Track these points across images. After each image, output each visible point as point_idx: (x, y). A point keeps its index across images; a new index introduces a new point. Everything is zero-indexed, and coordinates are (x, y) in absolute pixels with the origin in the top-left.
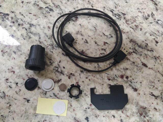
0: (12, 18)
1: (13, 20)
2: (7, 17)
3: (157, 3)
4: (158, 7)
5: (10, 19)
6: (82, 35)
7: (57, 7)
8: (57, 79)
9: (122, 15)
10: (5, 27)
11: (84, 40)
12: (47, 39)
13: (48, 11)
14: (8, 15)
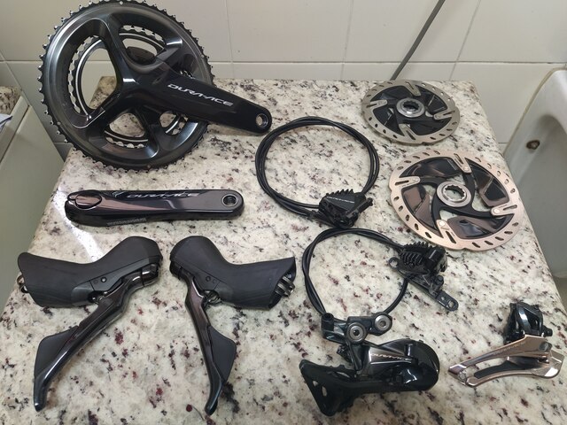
0: (236, 148)
1: (237, 151)
2: (228, 146)
3: (457, 138)
4: (459, 144)
5: (233, 149)
6: (339, 174)
7: (301, 138)
8: (303, 227)
9: (401, 153)
10: (226, 158)
11: (343, 180)
12: (287, 177)
13: (289, 142)
14: (229, 143)
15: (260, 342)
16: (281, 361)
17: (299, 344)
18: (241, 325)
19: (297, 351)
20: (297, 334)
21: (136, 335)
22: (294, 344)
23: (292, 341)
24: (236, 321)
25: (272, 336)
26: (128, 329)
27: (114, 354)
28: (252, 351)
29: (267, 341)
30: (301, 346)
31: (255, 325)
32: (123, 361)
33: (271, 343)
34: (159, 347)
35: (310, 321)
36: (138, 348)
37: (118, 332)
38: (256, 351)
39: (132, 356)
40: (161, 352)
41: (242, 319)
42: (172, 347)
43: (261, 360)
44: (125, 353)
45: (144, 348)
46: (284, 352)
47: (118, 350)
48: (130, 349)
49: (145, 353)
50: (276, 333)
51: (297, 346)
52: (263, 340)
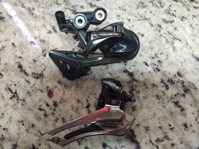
15: (149, 100)
16: (166, 114)
17: (178, 102)
18: (134, 87)
19: (177, 108)
20: (176, 95)
21: (62, 92)
22: (174, 102)
23: (172, 100)
24: (131, 84)
25: (157, 96)
26: (56, 87)
27: (48, 105)
28: (144, 106)
29: (154, 99)
30: (179, 104)
31: (144, 88)
32: (55, 110)
33: (158, 101)
34: (79, 101)
35: (184, 86)
36: (64, 101)
37: (49, 89)
38: (148, 106)
39: (61, 106)
40: (80, 104)
41: (135, 83)
42: (87, 101)
43: (152, 113)
44: (55, 104)
45: (68, 101)
46: (167, 108)
47: (50, 102)
48: (58, 101)
49: (69, 105)
50: (161, 94)
51: (176, 103)
52: (151, 98)
